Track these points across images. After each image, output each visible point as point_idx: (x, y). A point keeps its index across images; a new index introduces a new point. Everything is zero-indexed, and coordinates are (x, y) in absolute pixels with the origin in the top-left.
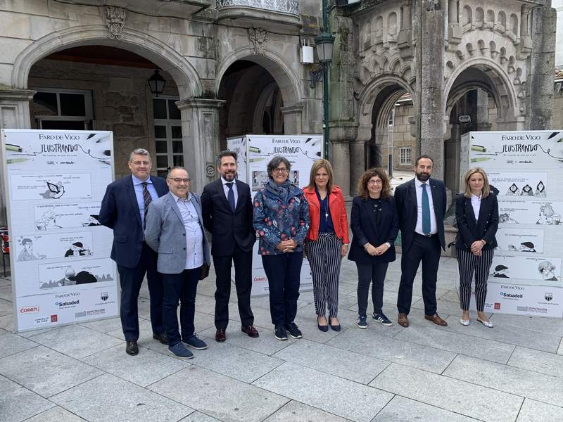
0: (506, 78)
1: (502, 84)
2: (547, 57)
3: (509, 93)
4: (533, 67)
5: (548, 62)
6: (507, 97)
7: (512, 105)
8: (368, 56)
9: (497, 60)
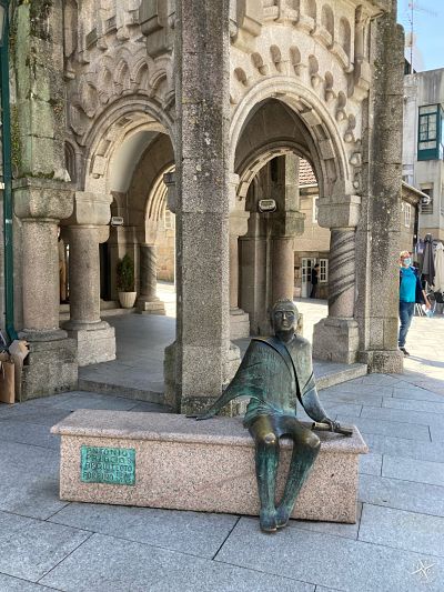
0: (332, 128)
1: (326, 138)
2: (392, 103)
3: (338, 155)
4: (372, 116)
5: (393, 111)
6: (335, 162)
7: (342, 176)
8: (96, 60)
9: (319, 92)
